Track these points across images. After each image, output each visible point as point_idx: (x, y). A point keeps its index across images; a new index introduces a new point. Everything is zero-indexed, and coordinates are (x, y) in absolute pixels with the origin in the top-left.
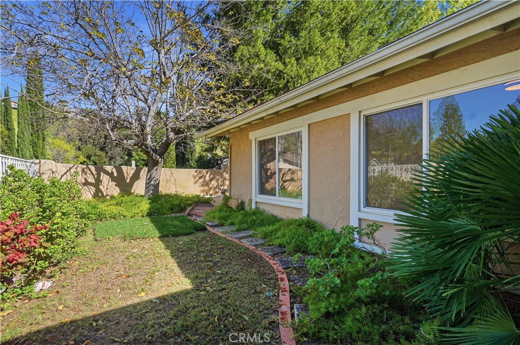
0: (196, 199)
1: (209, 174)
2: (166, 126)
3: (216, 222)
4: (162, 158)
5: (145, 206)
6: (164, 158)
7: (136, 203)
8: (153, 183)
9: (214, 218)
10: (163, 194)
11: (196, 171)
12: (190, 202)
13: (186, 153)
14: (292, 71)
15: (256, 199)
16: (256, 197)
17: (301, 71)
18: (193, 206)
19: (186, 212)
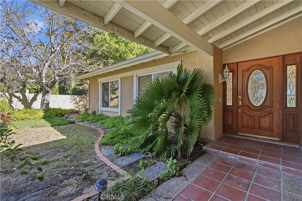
0: (71, 111)
1: (79, 98)
2: (54, 74)
3: (81, 120)
4: (51, 90)
5: (41, 114)
6: (52, 89)
7: (36, 113)
8: (45, 102)
9: (80, 118)
10: (52, 108)
11: (71, 96)
12: (67, 112)
13: (65, 86)
14: (123, 49)
15: (101, 109)
16: (101, 108)
17: (127, 50)
18: (69, 114)
19: (65, 117)
